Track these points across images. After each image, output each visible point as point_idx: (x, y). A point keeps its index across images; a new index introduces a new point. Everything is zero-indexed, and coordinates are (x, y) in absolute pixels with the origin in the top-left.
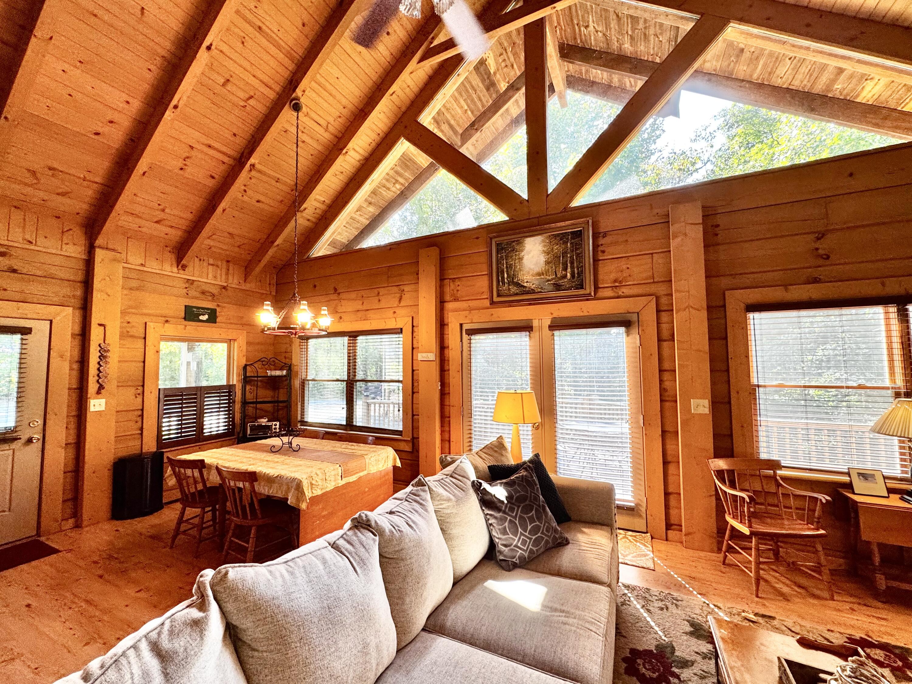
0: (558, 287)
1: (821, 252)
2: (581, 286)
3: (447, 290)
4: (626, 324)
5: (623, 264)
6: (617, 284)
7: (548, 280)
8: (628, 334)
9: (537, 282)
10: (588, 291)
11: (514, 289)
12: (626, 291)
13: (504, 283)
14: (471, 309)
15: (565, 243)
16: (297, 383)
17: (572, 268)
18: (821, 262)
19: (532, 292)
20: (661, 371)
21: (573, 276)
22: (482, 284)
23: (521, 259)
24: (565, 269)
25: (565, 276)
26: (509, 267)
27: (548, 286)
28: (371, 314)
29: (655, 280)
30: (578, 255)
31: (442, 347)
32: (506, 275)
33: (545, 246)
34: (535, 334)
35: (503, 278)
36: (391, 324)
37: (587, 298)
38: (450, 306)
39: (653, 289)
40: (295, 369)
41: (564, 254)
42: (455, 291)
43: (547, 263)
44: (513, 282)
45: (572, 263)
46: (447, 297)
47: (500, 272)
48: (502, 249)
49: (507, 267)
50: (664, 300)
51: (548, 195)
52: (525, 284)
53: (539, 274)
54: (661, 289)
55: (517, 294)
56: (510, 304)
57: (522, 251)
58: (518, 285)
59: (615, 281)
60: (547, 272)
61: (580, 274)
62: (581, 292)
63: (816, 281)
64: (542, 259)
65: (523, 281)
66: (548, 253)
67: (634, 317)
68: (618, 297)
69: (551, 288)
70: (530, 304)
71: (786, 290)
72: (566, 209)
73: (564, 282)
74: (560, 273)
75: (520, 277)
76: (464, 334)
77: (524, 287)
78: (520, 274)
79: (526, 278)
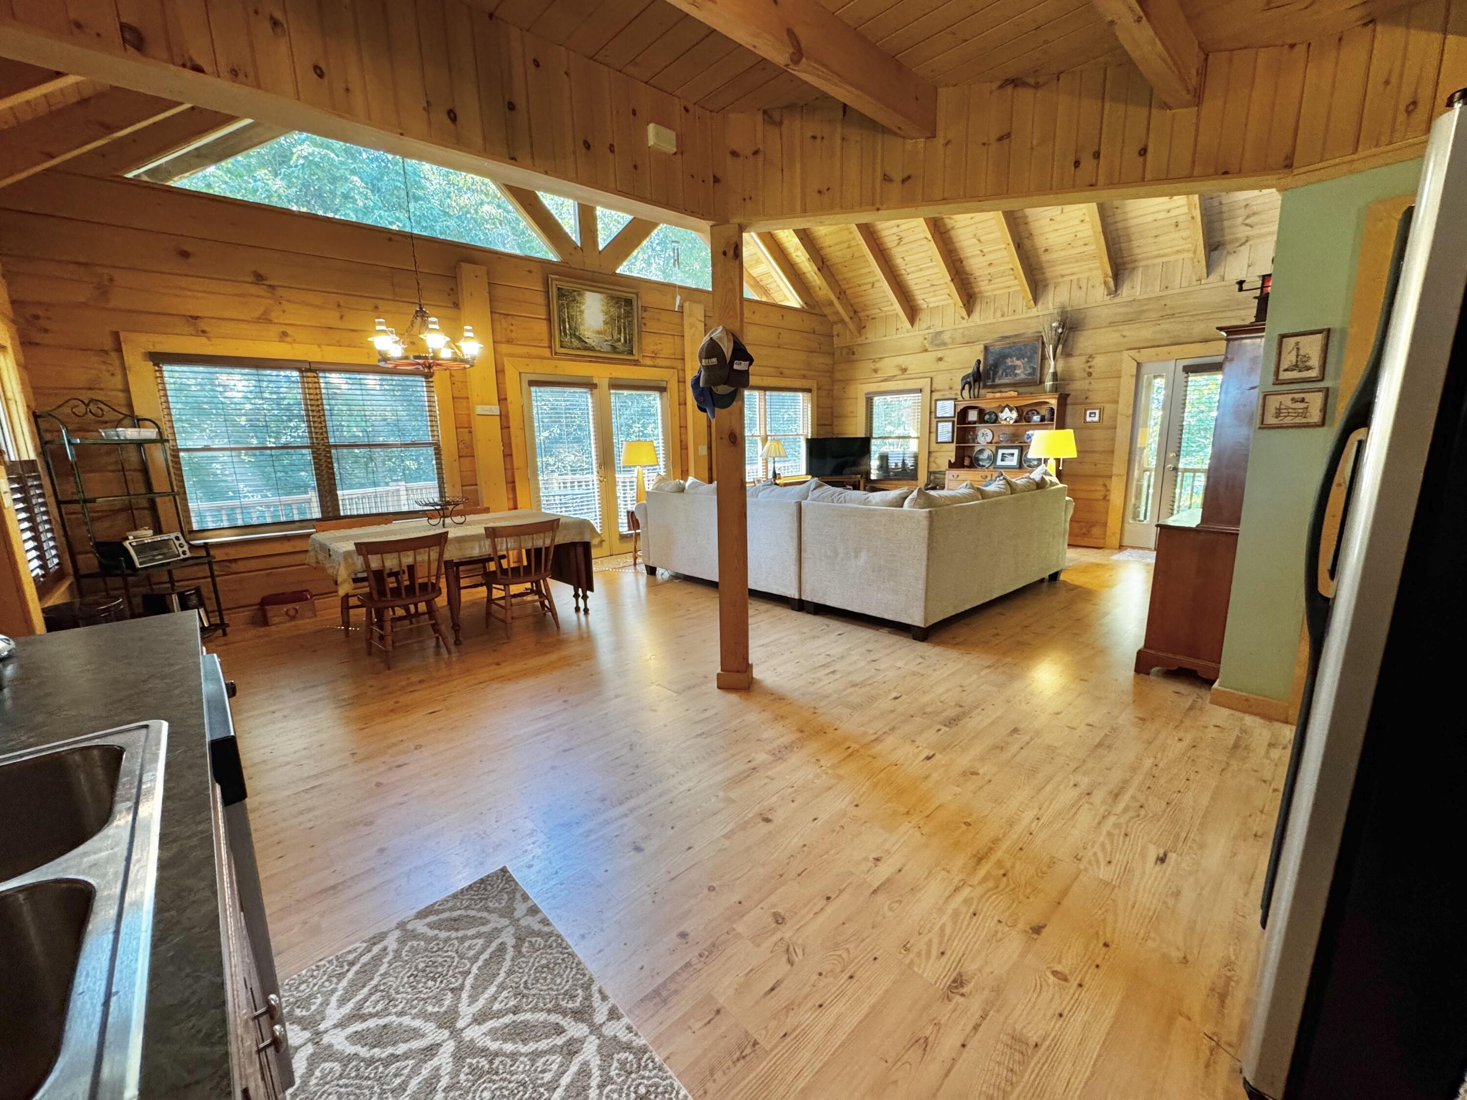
0: (614, 349)
2: (631, 353)
3: (497, 327)
4: (662, 389)
5: (657, 339)
6: (654, 355)
7: (606, 341)
8: (661, 398)
9: (596, 340)
10: (636, 358)
11: (576, 343)
12: (659, 362)
13: (566, 334)
14: (529, 356)
15: (619, 308)
17: (625, 333)
19: (594, 349)
20: (681, 427)
21: (625, 341)
22: (541, 328)
23: (582, 312)
24: (620, 333)
25: (619, 340)
26: (571, 318)
27: (605, 346)
29: (677, 357)
30: (629, 322)
32: (567, 326)
33: (603, 306)
34: (596, 392)
35: (565, 328)
37: (636, 363)
39: (675, 363)
41: (619, 318)
42: (509, 332)
43: (606, 323)
44: (575, 335)
45: (625, 329)
47: (562, 321)
48: (563, 295)
49: (568, 317)
50: (681, 373)
51: (600, 252)
52: (586, 340)
53: (599, 333)
54: (679, 364)
55: (579, 349)
56: (572, 357)
57: (584, 304)
58: (580, 339)
59: (653, 352)
60: (605, 332)
61: (631, 340)
62: (631, 357)
64: (601, 318)
65: (584, 335)
66: (606, 314)
67: (664, 384)
68: (655, 366)
69: (609, 348)
70: (591, 361)
72: (615, 274)
73: (619, 345)
74: (616, 336)
75: (582, 332)
76: (525, 385)
77: (586, 342)
78: (582, 327)
79: (587, 334)
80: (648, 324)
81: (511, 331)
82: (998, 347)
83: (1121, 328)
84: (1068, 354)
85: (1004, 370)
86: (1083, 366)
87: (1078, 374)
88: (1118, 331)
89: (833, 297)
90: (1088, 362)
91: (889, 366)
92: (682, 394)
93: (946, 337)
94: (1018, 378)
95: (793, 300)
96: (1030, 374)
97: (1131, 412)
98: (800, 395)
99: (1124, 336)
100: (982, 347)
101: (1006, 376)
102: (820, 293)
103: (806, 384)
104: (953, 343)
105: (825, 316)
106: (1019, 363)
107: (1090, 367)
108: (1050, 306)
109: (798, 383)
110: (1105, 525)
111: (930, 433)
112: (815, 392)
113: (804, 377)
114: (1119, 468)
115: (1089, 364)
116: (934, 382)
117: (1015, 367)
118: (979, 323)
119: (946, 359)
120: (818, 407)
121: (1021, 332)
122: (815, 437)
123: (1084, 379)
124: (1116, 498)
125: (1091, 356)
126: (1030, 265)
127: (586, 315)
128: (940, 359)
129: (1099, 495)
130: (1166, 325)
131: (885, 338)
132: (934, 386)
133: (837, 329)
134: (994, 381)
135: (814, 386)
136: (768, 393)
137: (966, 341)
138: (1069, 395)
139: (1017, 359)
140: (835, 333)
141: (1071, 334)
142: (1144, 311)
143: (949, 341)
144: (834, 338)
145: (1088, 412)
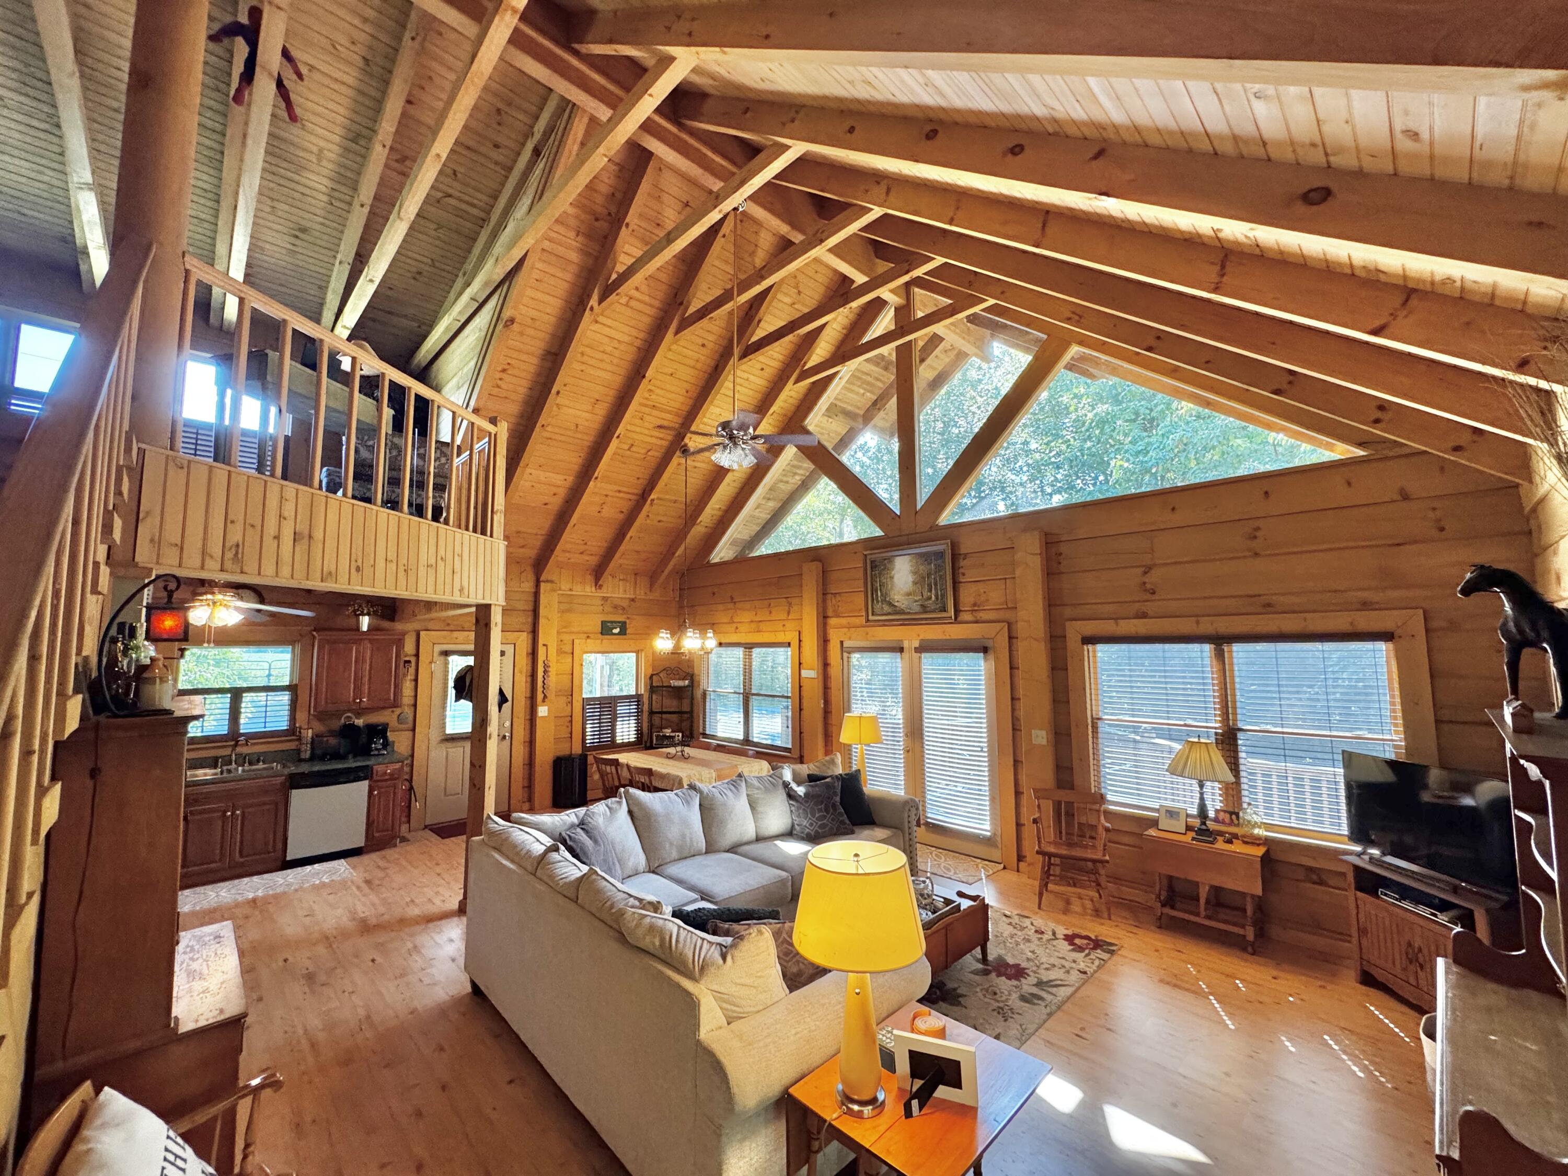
0: (925, 609)
1: (1148, 586)
2: (944, 609)
3: (829, 604)
4: (985, 650)
5: (981, 587)
6: (976, 607)
7: (916, 601)
8: (986, 659)
9: (906, 603)
10: (950, 615)
11: (886, 608)
12: (983, 616)
13: (878, 602)
15: (929, 563)
16: (698, 694)
17: (936, 589)
18: (1148, 596)
19: (903, 613)
20: (1013, 699)
21: (937, 598)
22: (859, 600)
23: (892, 578)
24: (930, 590)
25: (930, 598)
27: (916, 608)
28: (763, 626)
29: (1006, 606)
30: (941, 577)
31: (826, 665)
32: (879, 594)
33: (912, 567)
34: (906, 654)
35: (877, 596)
36: (781, 638)
37: (949, 621)
38: (832, 621)
39: (1003, 615)
40: (696, 678)
41: (929, 575)
42: (836, 607)
43: (915, 583)
44: (886, 601)
45: (936, 585)
46: (830, 613)
47: (874, 589)
48: (876, 566)
49: (880, 585)
50: (1016, 627)
51: (916, 511)
52: (896, 604)
53: (909, 594)
54: (1011, 616)
55: (889, 614)
56: (885, 624)
57: (893, 569)
58: (890, 604)
59: (975, 605)
60: (914, 592)
61: (943, 596)
62: (944, 615)
63: (1144, 616)
64: (911, 579)
65: (895, 600)
66: (915, 574)
67: (991, 644)
68: (977, 622)
69: (919, 609)
70: (900, 625)
71: (1117, 624)
72: (934, 525)
73: (931, 604)
74: (926, 594)
75: (892, 597)
77: (895, 607)
78: (892, 593)
79: (897, 598)
80: (966, 573)
81: (840, 606)
92: (1015, 654)
113: (1369, 600)
127: (896, 579)
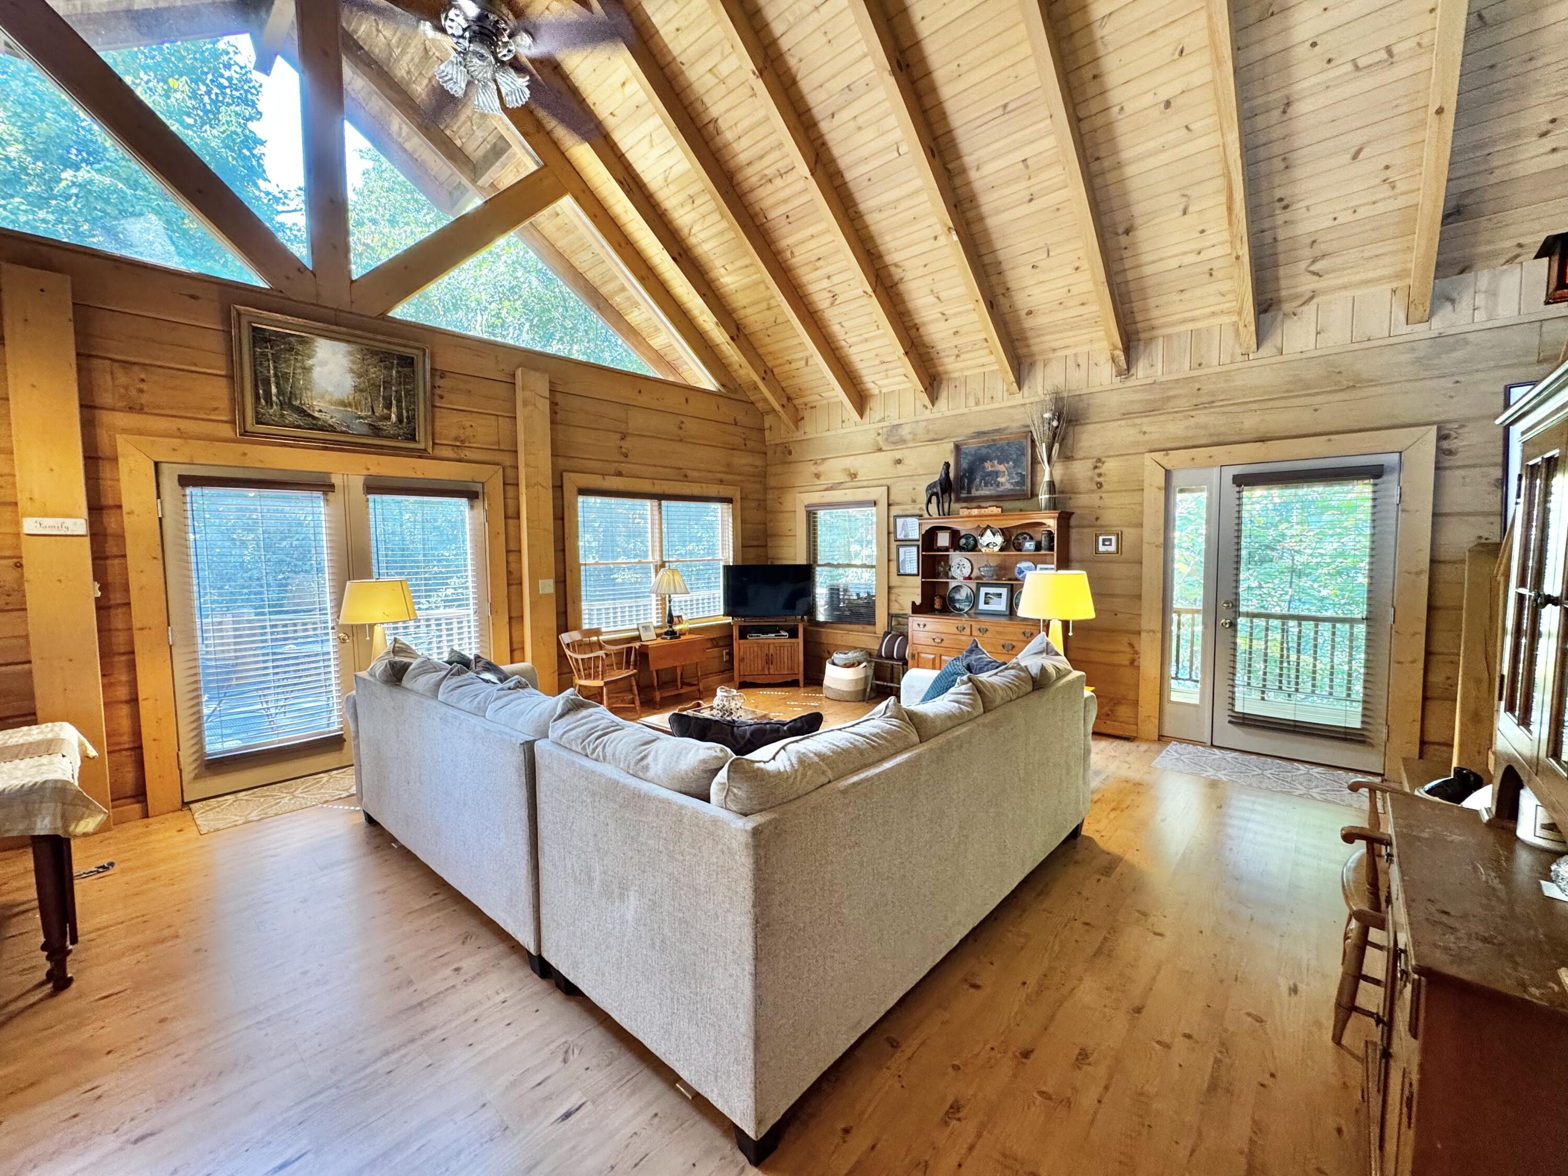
0: (376, 431)
2: (412, 437)
3: (104, 382)
4: (472, 496)
5: (467, 421)
6: (459, 443)
7: (360, 417)
8: (472, 507)
9: (338, 416)
10: (421, 446)
11: (291, 417)
12: (469, 454)
13: (269, 402)
14: (182, 435)
15: (387, 368)
17: (399, 407)
19: (331, 429)
20: (508, 551)
21: (400, 420)
22: (219, 390)
23: (307, 370)
24: (389, 407)
25: (388, 418)
26: (281, 378)
27: (359, 427)
29: (502, 447)
30: (408, 391)
32: (274, 390)
33: (353, 362)
34: (336, 497)
35: (268, 392)
37: (422, 454)
38: (115, 419)
39: (497, 457)
41: (387, 384)
42: (133, 393)
43: (357, 389)
44: (290, 405)
45: (399, 401)
47: (261, 381)
48: (266, 341)
49: (276, 375)
50: (510, 472)
51: (352, 282)
52: (316, 414)
53: (343, 404)
54: (507, 460)
55: (299, 427)
56: (285, 441)
57: (310, 357)
58: (301, 412)
59: (456, 439)
60: (357, 404)
61: (411, 419)
62: (412, 445)
64: (349, 381)
65: (312, 406)
66: (359, 375)
67: (479, 488)
68: (460, 461)
69: (365, 430)
70: (326, 449)
71: (604, 479)
72: (383, 316)
73: (388, 426)
74: (380, 410)
75: (305, 400)
76: (169, 483)
77: (314, 418)
78: (306, 394)
79: (317, 404)
80: (446, 396)
81: (141, 391)
82: (973, 445)
83: (1138, 421)
84: (1067, 457)
85: (983, 478)
86: (1090, 473)
87: (1083, 485)
88: (1135, 425)
89: (757, 379)
90: (1096, 467)
91: (834, 469)
92: (511, 502)
93: (905, 432)
94: (1001, 488)
95: (706, 381)
96: (1017, 484)
97: (1162, 540)
98: (717, 506)
99: (1145, 433)
100: (952, 445)
101: (986, 485)
102: (742, 372)
103: (724, 491)
104: (914, 440)
105: (752, 403)
106: (1001, 468)
107: (1100, 475)
108: (1040, 390)
109: (713, 490)
110: (1136, 703)
111: (889, 560)
112: (739, 505)
113: (721, 482)
114: (1150, 621)
115: (1098, 471)
116: (892, 491)
117: (997, 474)
118: (948, 413)
119: (906, 461)
120: (743, 522)
121: (1003, 426)
122: (740, 563)
123: (1093, 491)
124: (1149, 665)
125: (1099, 460)
126: (1008, 334)
127: (316, 373)
128: (899, 462)
129: (1124, 659)
130: (1203, 417)
131: (828, 433)
132: (892, 497)
133: (768, 421)
134: (969, 492)
135: (737, 497)
136: (664, 503)
137: (931, 436)
138: (1071, 514)
139: (1000, 463)
140: (767, 425)
141: (1071, 429)
142: (1169, 398)
143: (909, 437)
144: (767, 433)
145: (1101, 538)
